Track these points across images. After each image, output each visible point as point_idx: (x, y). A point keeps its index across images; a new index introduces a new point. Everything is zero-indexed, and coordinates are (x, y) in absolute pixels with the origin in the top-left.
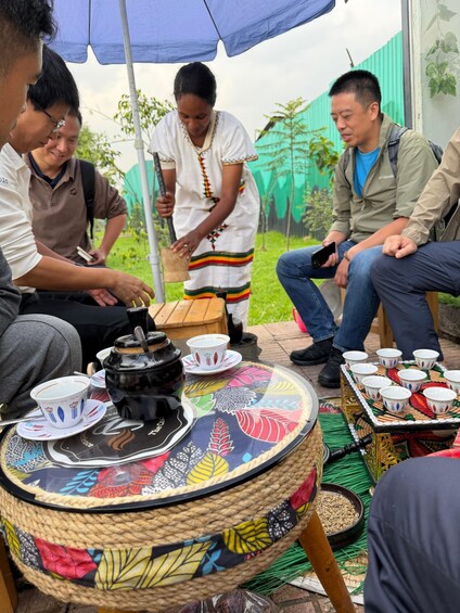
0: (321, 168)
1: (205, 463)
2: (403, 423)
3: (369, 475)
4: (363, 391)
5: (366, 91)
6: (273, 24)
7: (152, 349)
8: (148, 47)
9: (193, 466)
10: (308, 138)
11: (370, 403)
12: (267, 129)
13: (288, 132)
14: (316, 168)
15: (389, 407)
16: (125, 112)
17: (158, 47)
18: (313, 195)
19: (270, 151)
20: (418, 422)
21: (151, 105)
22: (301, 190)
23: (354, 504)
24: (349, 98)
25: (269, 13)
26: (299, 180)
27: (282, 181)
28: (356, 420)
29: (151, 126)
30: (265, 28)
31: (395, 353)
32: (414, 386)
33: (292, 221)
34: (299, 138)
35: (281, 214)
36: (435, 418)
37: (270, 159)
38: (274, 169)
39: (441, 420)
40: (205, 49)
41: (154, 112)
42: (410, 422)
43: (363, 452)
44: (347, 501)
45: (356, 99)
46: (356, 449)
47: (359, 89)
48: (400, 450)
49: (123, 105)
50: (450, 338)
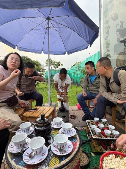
0: (84, 74)
1: (54, 159)
2: (99, 138)
3: (91, 149)
4: (90, 128)
5: (92, 65)
6: (76, 50)
7: (45, 125)
8: (53, 52)
9: (51, 159)
10: (81, 69)
11: (92, 131)
12: (73, 66)
13: (78, 67)
14: (83, 74)
15: (96, 133)
16: (47, 62)
17: (55, 52)
18: (82, 79)
19: (74, 70)
20: (103, 138)
21: (52, 61)
22: (79, 77)
23: (87, 157)
24: (89, 66)
25: (76, 48)
26: (79, 76)
27: (76, 76)
28: (89, 133)
29: (52, 65)
30: (75, 50)
31: (97, 119)
32: (102, 128)
33: (78, 83)
34: (80, 69)
35: (75, 82)
36: (106, 138)
37: (74, 72)
38: (74, 74)
39: (108, 138)
40: (63, 53)
41: (53, 63)
42: (101, 138)
43: (90, 143)
44: (86, 156)
45: (90, 66)
46: (89, 142)
47: (90, 64)
48: (98, 143)
49: (47, 61)
50: (109, 114)
